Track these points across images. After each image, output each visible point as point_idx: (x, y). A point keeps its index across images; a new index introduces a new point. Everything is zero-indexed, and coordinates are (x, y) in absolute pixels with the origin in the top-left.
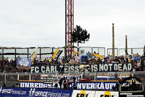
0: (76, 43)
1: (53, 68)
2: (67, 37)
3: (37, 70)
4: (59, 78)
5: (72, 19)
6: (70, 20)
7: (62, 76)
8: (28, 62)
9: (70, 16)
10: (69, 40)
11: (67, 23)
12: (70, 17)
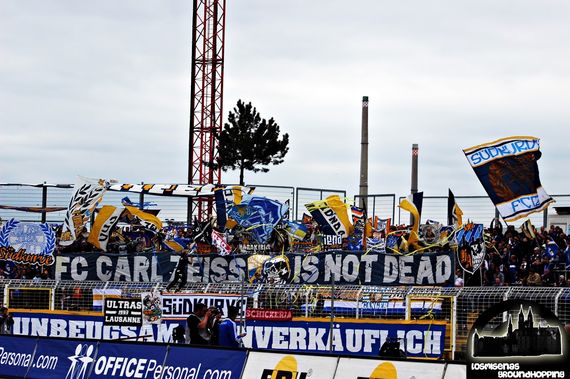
0: (234, 168)
1: (142, 264)
2: (197, 144)
3: (80, 268)
4: (165, 305)
5: (218, 77)
6: (210, 81)
7: (178, 298)
8: (42, 239)
9: (208, 63)
10: (202, 155)
11: (197, 90)
12: (210, 67)
